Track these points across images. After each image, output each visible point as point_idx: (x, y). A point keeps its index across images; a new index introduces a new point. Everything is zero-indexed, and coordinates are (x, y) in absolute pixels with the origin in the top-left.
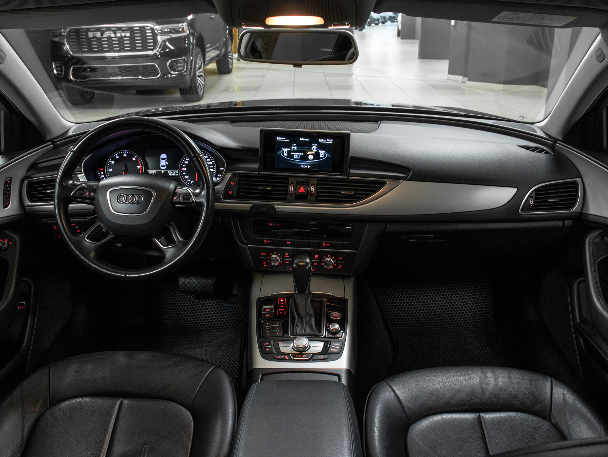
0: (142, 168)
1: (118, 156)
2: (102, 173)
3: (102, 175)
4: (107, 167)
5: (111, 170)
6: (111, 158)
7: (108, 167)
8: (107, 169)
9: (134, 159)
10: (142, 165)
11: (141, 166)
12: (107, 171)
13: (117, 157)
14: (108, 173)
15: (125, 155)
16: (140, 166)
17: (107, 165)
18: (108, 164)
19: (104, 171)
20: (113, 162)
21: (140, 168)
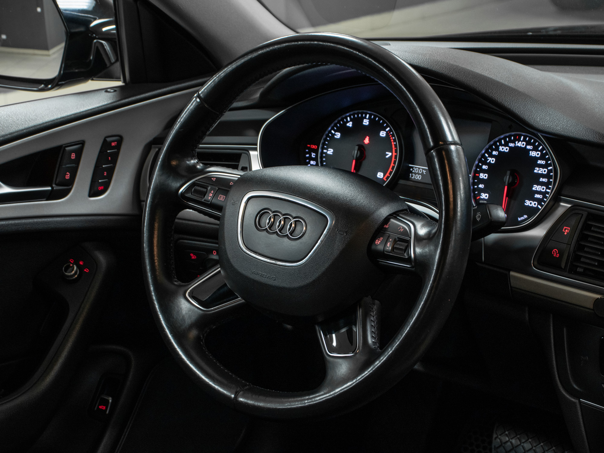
0: (396, 156)
1: (351, 123)
2: (313, 155)
3: (313, 159)
4: (324, 144)
5: (330, 152)
6: (335, 125)
7: (326, 145)
8: (323, 148)
9: (383, 134)
10: (396, 152)
11: (394, 154)
12: (322, 153)
13: (348, 125)
14: (324, 157)
15: (366, 122)
16: (392, 152)
17: (326, 140)
18: (329, 137)
19: (316, 151)
20: (338, 135)
21: (391, 157)
